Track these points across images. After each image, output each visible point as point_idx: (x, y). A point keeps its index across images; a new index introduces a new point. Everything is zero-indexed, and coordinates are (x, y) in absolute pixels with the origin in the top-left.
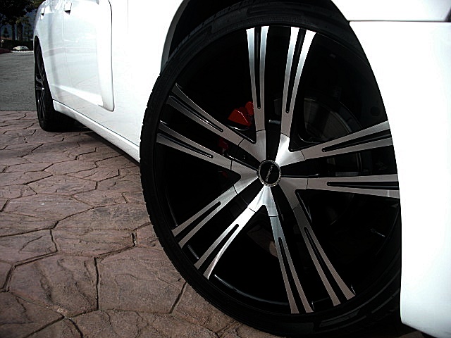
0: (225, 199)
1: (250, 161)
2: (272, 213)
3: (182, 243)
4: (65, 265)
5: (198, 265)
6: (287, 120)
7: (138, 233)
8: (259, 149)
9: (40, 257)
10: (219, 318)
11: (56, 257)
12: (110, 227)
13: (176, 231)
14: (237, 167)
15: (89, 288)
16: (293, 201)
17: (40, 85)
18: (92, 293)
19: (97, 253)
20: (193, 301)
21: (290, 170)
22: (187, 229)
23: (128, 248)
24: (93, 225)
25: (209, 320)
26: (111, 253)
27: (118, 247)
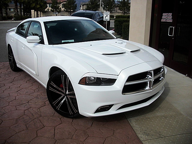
0: (60, 98)
1: (63, 93)
2: (67, 100)
3: (54, 105)
4: (34, 110)
5: (57, 108)
6: (67, 88)
7: (46, 102)
8: (64, 91)
9: (28, 109)
10: (61, 116)
11: (32, 108)
12: (40, 101)
13: (53, 103)
14: (61, 94)
15: (39, 113)
16: (69, 99)
17: (11, 58)
18: (40, 114)
19: (39, 107)
20: (57, 114)
21: (68, 94)
22: (55, 103)
23: (44, 106)
24: (36, 101)
25: (59, 116)
26: (41, 107)
27: (42, 106)
